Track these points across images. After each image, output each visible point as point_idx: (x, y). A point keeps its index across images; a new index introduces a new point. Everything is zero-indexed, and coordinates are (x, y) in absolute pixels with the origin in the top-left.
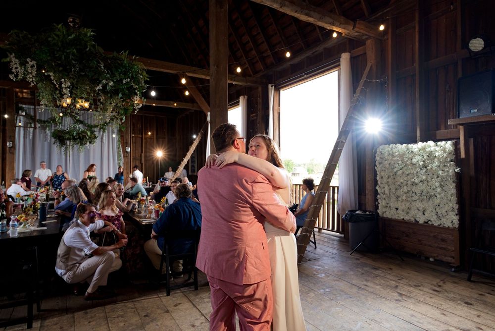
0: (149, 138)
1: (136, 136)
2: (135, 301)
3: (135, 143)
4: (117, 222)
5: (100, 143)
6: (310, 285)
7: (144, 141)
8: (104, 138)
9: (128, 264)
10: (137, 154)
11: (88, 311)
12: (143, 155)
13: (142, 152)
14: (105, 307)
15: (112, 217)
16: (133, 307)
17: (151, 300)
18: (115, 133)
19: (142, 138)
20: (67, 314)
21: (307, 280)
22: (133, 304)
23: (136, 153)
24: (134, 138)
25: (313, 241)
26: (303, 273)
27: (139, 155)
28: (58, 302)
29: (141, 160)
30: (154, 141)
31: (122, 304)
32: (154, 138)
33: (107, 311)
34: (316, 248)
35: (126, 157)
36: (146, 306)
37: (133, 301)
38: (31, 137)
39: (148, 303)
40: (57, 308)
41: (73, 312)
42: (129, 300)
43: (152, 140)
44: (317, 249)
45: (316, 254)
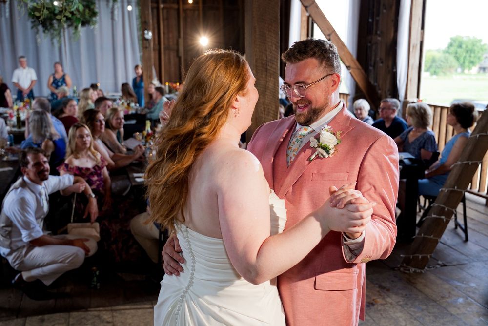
0: (191, 10)
1: (168, 6)
2: (116, 310)
3: (167, 19)
4: (95, 178)
5: (110, 21)
6: (427, 318)
7: (182, 15)
8: (116, 12)
9: (114, 246)
10: (171, 40)
11: (46, 317)
12: (181, 41)
13: (179, 36)
14: (71, 313)
15: (88, 169)
16: (110, 320)
17: (140, 312)
18: (133, 4)
19: (178, 10)
20: (17, 317)
21: (424, 307)
22: (110, 316)
23: (168, 38)
24: (165, 11)
25: (463, 227)
26: (420, 291)
27: (175, 42)
28: (10, 297)
29: (178, 51)
30: (199, 15)
31: (96, 313)
32: (198, 10)
33: (72, 321)
34: (466, 240)
35: (146, 48)
36: (129, 321)
37: (112, 310)
38: (8, 14)
39: (133, 316)
40: (7, 306)
41: (26, 317)
42: (108, 306)
43: (196, 12)
44: (469, 242)
45: (462, 254)
